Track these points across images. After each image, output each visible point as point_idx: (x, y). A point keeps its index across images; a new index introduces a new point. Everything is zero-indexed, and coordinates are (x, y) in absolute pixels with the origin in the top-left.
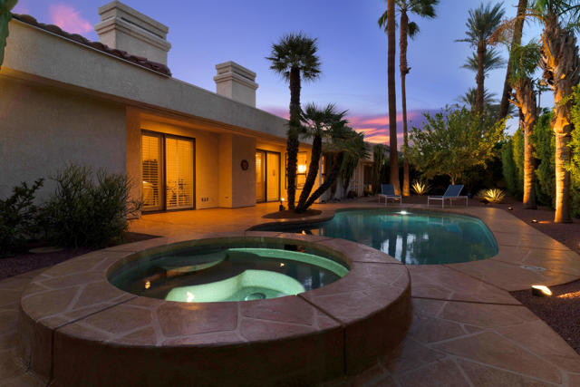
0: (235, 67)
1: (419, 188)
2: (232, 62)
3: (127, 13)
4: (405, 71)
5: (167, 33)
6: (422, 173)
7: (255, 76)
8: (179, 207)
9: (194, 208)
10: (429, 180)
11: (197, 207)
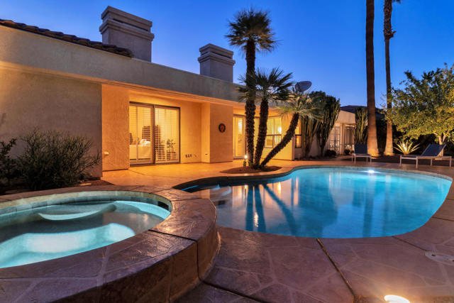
0: (212, 48)
1: (404, 148)
2: (210, 44)
3: (118, 15)
4: (389, 35)
5: (151, 26)
6: (405, 133)
7: (232, 55)
8: (166, 162)
9: (179, 163)
10: (413, 140)
11: (182, 162)
